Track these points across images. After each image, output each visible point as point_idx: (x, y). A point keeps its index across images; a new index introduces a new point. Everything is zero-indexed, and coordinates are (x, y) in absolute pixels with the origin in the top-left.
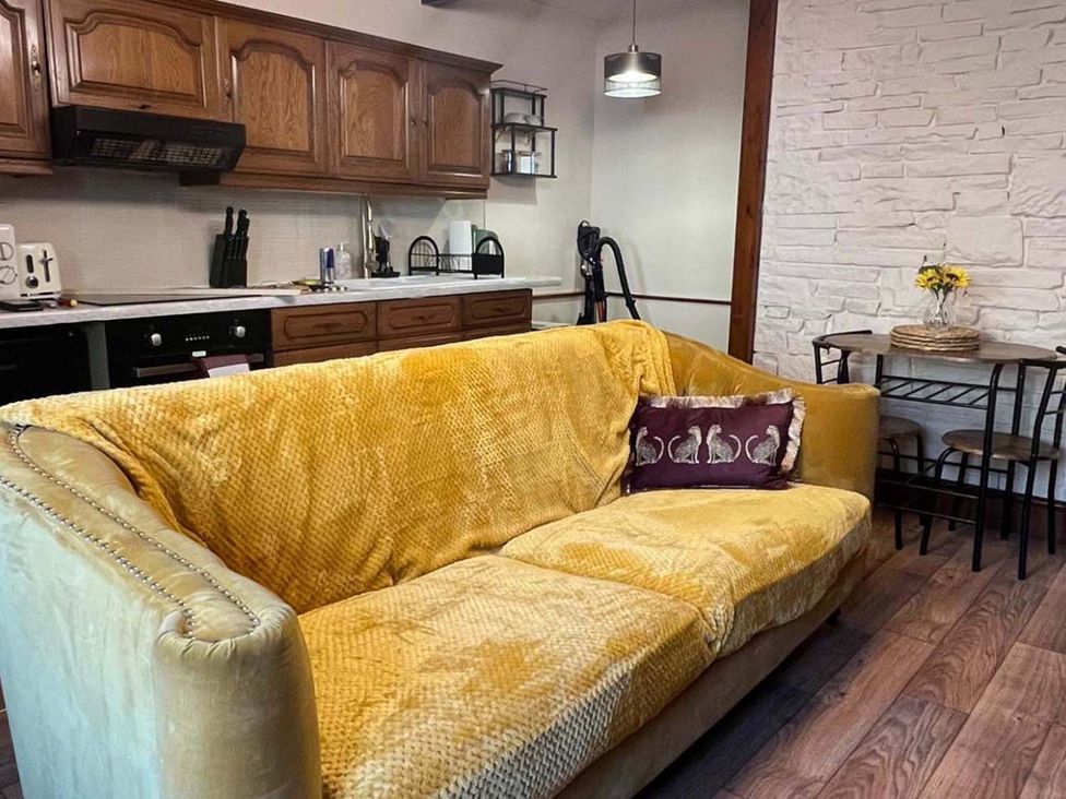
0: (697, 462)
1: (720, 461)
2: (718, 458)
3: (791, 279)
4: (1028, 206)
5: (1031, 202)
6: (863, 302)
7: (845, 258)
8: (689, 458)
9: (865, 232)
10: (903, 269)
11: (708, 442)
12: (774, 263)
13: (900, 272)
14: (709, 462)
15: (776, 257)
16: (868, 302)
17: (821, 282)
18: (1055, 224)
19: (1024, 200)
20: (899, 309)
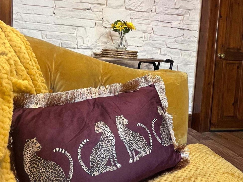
0: (119, 166)
1: (140, 156)
2: (137, 153)
3: (31, 31)
4: (132, 6)
5: (133, 5)
6: (69, 42)
7: (60, 22)
8: (109, 164)
9: (68, 10)
10: (86, 28)
11: (122, 137)
12: (21, 22)
13: (86, 30)
14: (131, 161)
15: (22, 19)
16: (72, 42)
17: (48, 33)
18: (140, 14)
19: (130, 4)
20: (86, 45)
